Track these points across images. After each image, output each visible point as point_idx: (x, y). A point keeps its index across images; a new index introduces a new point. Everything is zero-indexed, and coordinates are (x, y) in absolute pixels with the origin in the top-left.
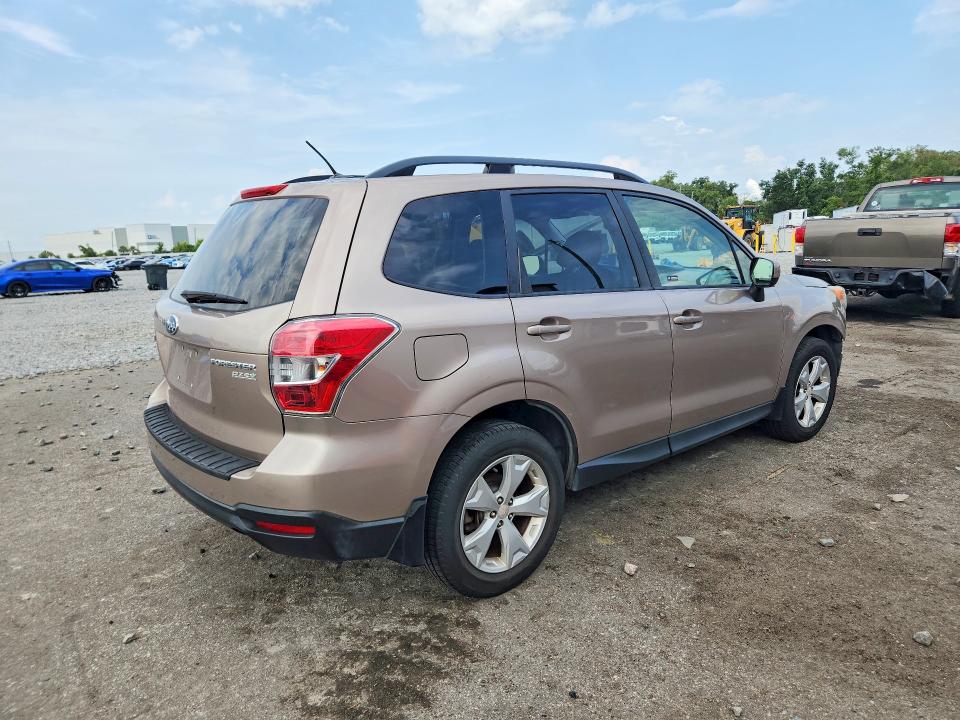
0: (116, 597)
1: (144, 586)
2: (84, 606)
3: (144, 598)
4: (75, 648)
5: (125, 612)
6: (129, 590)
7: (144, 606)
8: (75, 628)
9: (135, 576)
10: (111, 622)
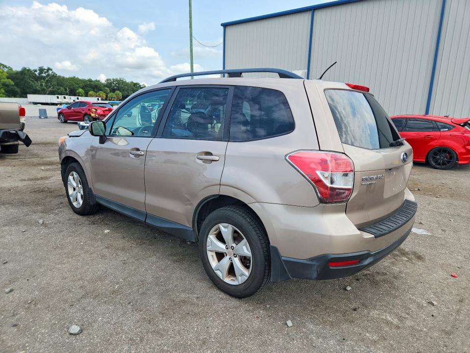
0: (418, 325)
1: (401, 319)
2: (436, 334)
3: (408, 314)
4: (456, 320)
5: (422, 315)
6: (409, 323)
7: (412, 311)
8: (449, 328)
9: (398, 327)
10: (433, 316)
